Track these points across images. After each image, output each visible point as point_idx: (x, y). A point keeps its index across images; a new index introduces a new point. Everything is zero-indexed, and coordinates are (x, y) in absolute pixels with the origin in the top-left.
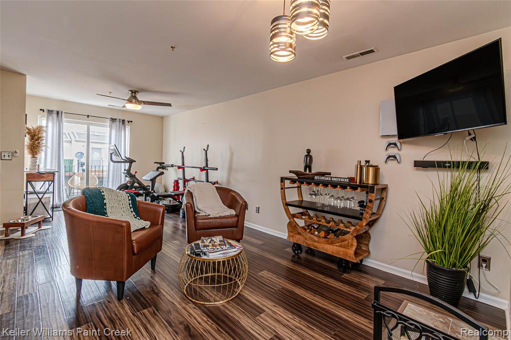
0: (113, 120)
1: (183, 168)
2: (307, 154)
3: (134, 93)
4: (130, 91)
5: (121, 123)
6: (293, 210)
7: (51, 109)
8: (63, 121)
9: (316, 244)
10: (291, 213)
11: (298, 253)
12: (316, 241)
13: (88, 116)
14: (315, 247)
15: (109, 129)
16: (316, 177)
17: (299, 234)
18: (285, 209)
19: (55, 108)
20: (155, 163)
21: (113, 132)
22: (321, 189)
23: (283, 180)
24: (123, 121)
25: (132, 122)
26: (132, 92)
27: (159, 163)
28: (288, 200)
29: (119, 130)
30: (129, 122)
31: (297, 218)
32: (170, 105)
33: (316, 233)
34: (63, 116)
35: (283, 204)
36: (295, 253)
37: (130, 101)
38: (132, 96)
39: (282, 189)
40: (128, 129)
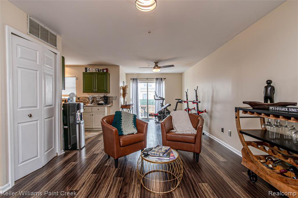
0: (157, 79)
1: (188, 102)
2: (267, 85)
3: (156, 63)
4: (154, 63)
5: (160, 80)
6: (247, 138)
7: (134, 78)
8: (138, 82)
9: (269, 177)
10: (245, 141)
11: (253, 180)
12: (268, 174)
13: (147, 79)
14: (267, 180)
15: (155, 84)
16: (271, 108)
17: (252, 162)
18: (240, 136)
19: (135, 78)
20: (176, 99)
21: (157, 85)
22: (272, 120)
23: (237, 110)
24: (162, 79)
25: (165, 78)
26: (155, 63)
27: (178, 99)
28: (243, 128)
29: (160, 84)
30: (164, 79)
31: (253, 146)
32: (173, 66)
33: (270, 166)
34: (138, 80)
35: (238, 131)
36: (250, 179)
37: (154, 68)
38: (155, 65)
39: (236, 117)
40: (164, 82)
